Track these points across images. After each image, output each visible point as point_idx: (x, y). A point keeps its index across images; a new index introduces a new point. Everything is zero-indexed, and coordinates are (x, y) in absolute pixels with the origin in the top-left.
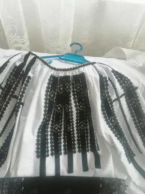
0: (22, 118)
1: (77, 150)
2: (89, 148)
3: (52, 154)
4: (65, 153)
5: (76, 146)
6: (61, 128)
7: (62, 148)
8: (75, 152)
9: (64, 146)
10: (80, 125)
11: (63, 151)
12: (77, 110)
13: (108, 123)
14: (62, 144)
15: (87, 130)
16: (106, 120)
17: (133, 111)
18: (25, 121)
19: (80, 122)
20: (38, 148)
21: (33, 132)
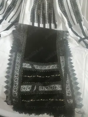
0: (25, 4)
1: (47, 22)
2: (53, 22)
3: (37, 22)
4: (42, 24)
5: (47, 21)
6: (41, 13)
7: (41, 21)
8: (46, 23)
9: (42, 21)
10: (49, 11)
11: (41, 23)
12: (47, 2)
13: (61, 10)
14: (41, 20)
15: (52, 13)
16: (60, 8)
17: (72, 3)
18: (26, 5)
19: (49, 9)
20: (31, 18)
21: (29, 10)
